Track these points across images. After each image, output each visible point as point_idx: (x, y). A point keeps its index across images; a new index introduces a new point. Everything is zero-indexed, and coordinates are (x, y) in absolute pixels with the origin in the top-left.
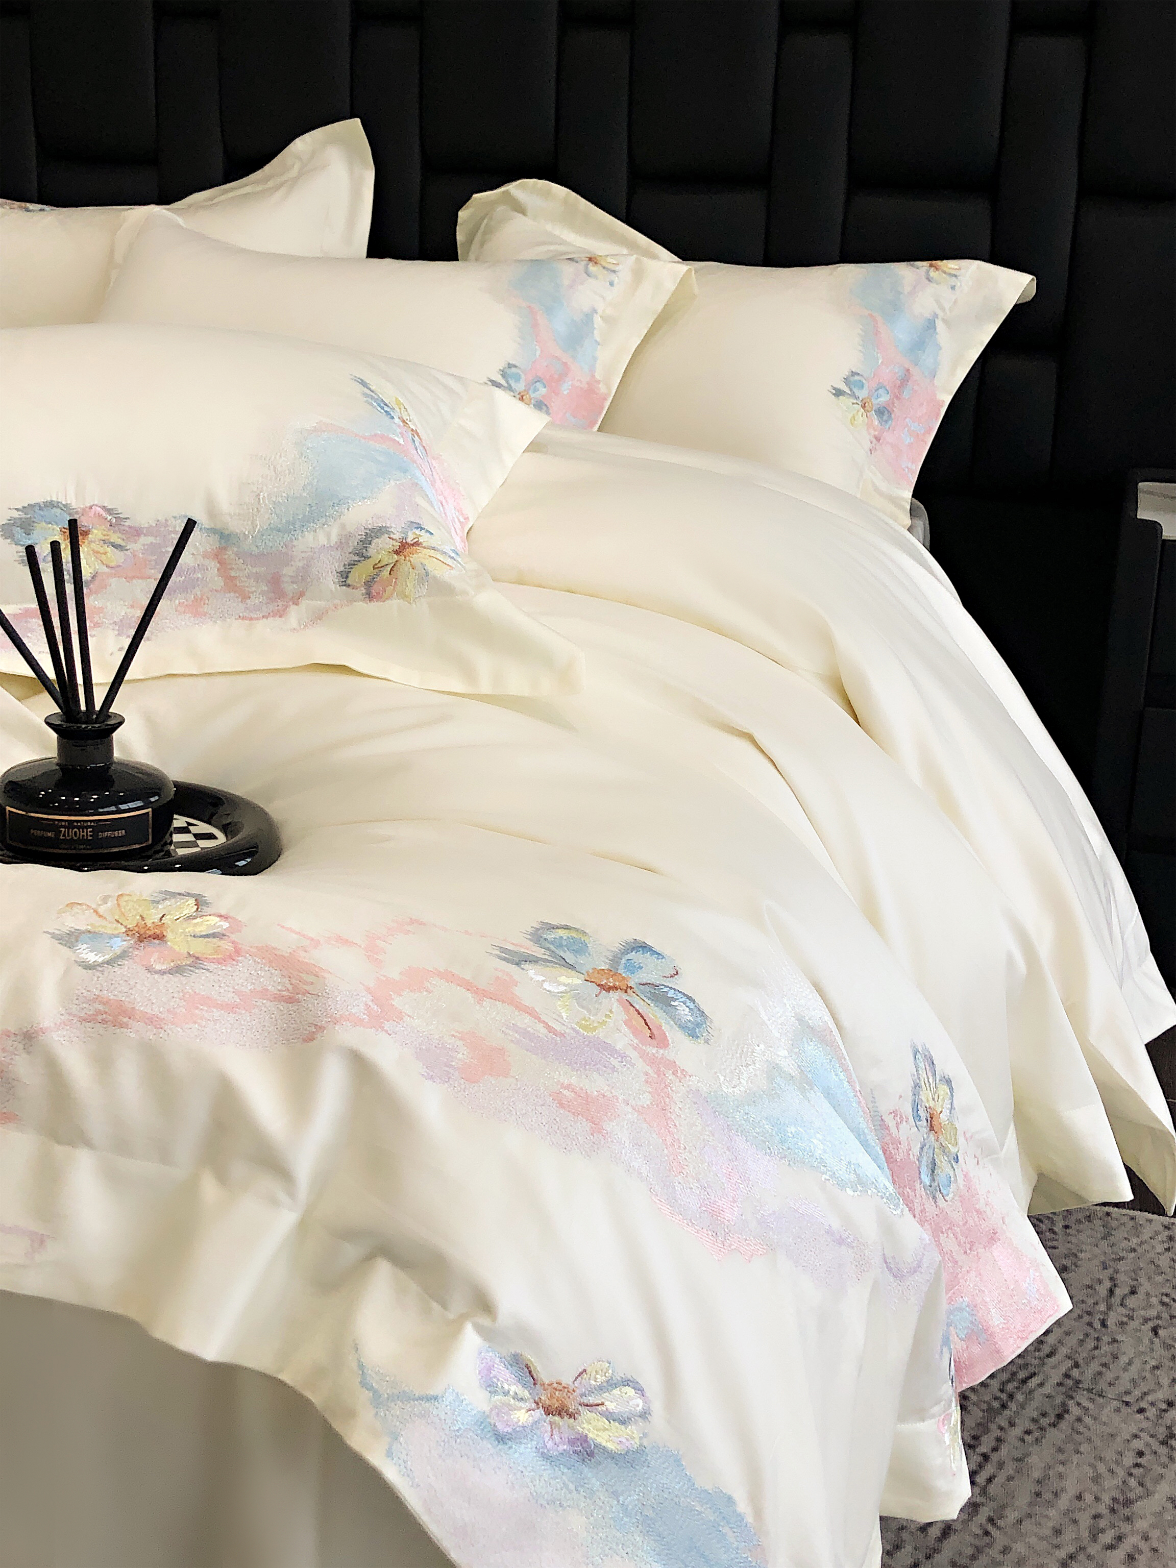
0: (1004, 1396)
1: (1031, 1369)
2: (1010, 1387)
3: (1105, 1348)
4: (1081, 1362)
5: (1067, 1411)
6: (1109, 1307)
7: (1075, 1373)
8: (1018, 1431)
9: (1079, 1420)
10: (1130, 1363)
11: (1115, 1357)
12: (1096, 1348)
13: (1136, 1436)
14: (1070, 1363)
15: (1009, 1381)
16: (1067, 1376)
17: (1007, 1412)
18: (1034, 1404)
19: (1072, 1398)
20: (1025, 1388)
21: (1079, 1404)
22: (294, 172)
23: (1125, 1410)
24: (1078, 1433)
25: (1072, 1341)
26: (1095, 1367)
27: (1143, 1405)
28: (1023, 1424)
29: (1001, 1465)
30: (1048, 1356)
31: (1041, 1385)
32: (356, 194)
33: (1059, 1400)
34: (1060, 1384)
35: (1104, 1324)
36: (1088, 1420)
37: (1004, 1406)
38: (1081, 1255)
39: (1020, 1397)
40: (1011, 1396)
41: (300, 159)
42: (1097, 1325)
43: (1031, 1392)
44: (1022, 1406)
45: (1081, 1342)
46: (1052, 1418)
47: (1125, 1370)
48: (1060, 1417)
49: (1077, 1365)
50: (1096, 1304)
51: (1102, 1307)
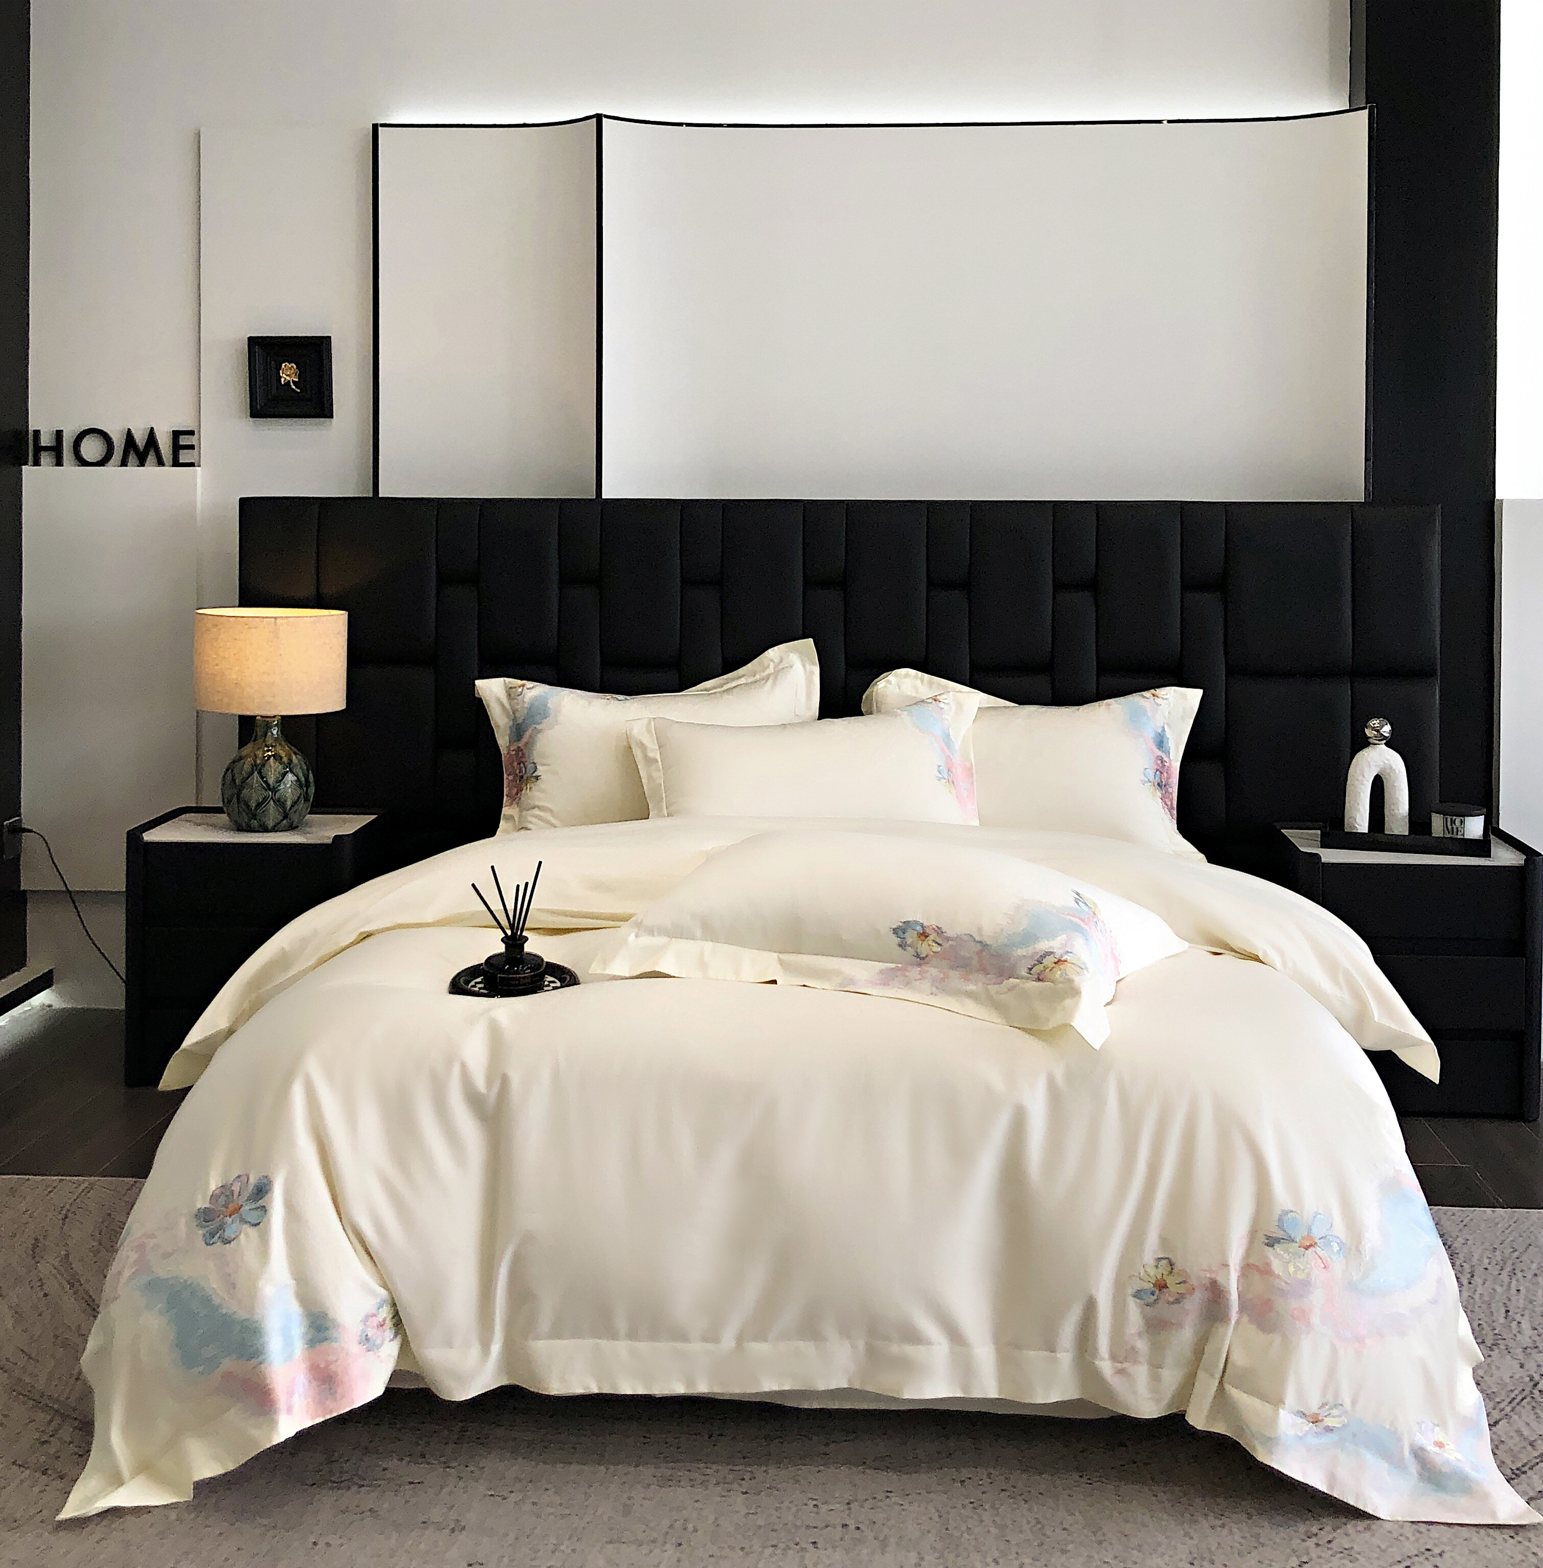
22: (771, 670)
32: (810, 682)
41: (774, 662)
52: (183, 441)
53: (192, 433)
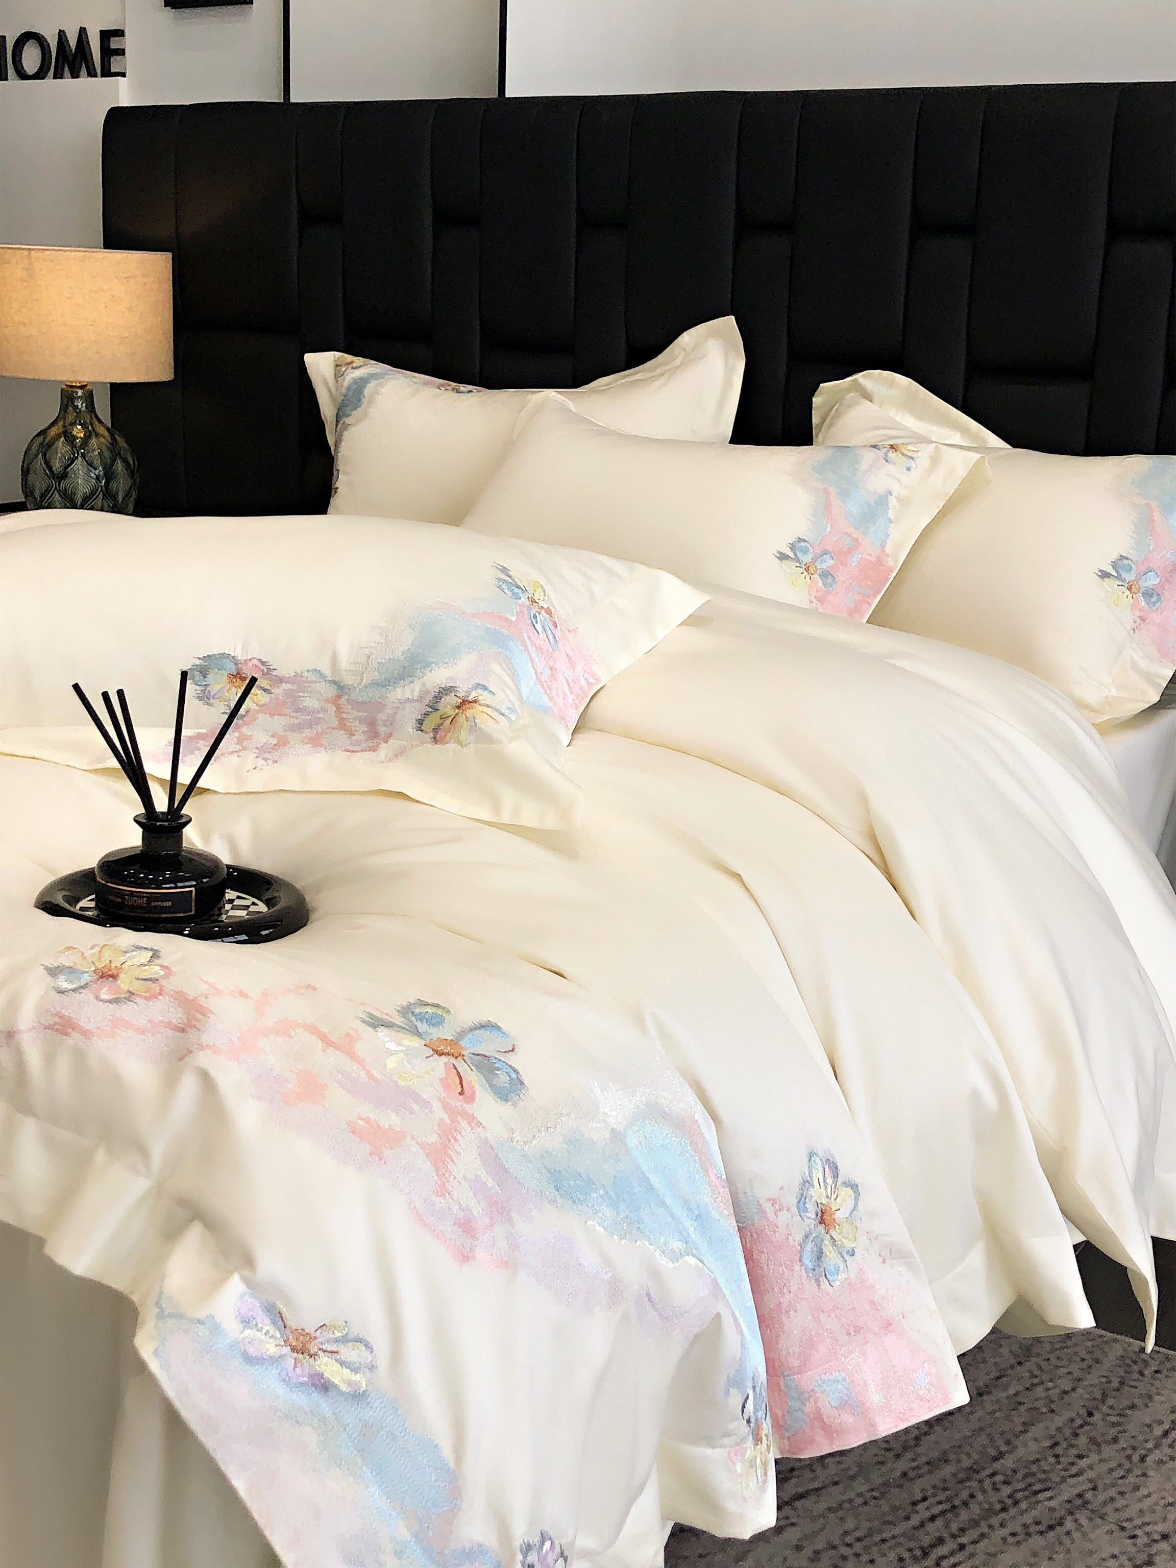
0: (1010, 1501)
1: (1049, 1484)
2: (1019, 1495)
3: (1131, 1479)
4: (1100, 1487)
5: (1061, 1524)
6: (1157, 1446)
7: (1089, 1496)
8: (1004, 1532)
9: (1068, 1533)
10: (1149, 1495)
11: (1137, 1488)
12: (1122, 1477)
13: (1114, 1557)
14: (1089, 1486)
15: (1020, 1490)
16: (1080, 1496)
17: (1003, 1515)
18: (1034, 1513)
19: (1071, 1513)
20: (1034, 1499)
21: (1076, 1521)
22: (678, 362)
23: (1118, 1534)
24: (1061, 1543)
25: (1104, 1467)
26: (1112, 1492)
27: (1138, 1532)
28: (1015, 1526)
29: (972, 1555)
30: (1072, 1476)
31: (1051, 1498)
33: (1057, 1515)
34: (1069, 1501)
35: (1143, 1459)
36: (1076, 1535)
37: (1004, 1509)
38: (1157, 1398)
39: (1023, 1505)
40: (1016, 1503)
41: (687, 348)
42: (1136, 1458)
43: (1038, 1502)
44: (1022, 1513)
45: (1111, 1470)
46: (1042, 1528)
47: (1140, 1500)
48: (1051, 1528)
49: (1094, 1489)
50: (1147, 1441)
51: (1150, 1445)
52: (115, 44)
53: (120, 33)
